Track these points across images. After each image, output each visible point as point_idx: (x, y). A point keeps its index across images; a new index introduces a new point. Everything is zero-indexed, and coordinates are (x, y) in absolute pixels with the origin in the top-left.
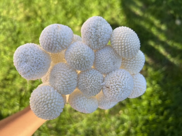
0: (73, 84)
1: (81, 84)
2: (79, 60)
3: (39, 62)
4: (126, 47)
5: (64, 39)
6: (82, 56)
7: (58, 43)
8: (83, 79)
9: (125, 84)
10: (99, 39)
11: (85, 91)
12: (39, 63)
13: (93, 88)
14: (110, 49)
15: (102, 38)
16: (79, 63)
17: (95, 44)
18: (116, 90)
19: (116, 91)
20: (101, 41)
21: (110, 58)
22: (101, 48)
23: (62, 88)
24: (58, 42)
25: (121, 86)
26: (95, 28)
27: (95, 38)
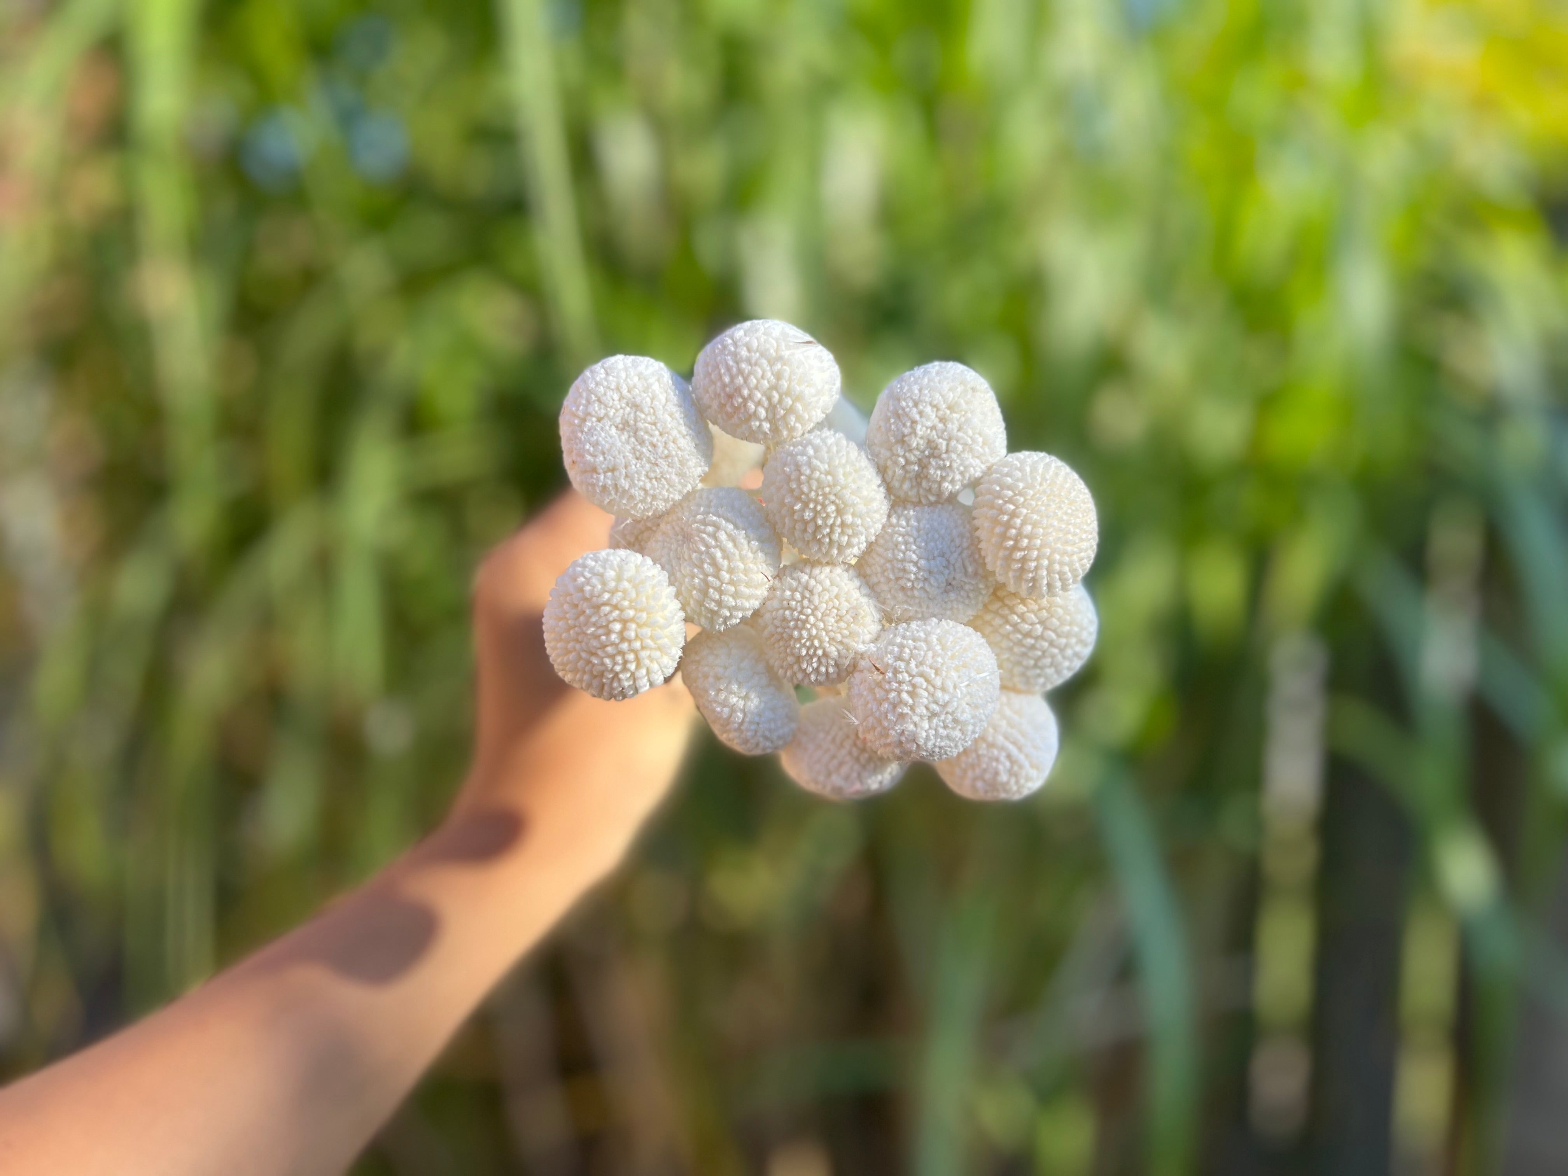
0: (747, 591)
1: (778, 610)
2: (819, 508)
3: (666, 452)
4: (1025, 542)
5: (798, 398)
6: (835, 495)
7: (766, 404)
8: (794, 590)
9: (955, 687)
10: (933, 462)
11: (781, 643)
12: (667, 457)
13: (821, 647)
14: (959, 522)
15: (948, 464)
16: (814, 519)
17: (908, 475)
18: (908, 692)
19: (905, 696)
20: (939, 472)
21: (943, 555)
22: (924, 501)
23: (700, 591)
24: (769, 399)
25: (934, 687)
26: (938, 410)
27: (917, 449)
